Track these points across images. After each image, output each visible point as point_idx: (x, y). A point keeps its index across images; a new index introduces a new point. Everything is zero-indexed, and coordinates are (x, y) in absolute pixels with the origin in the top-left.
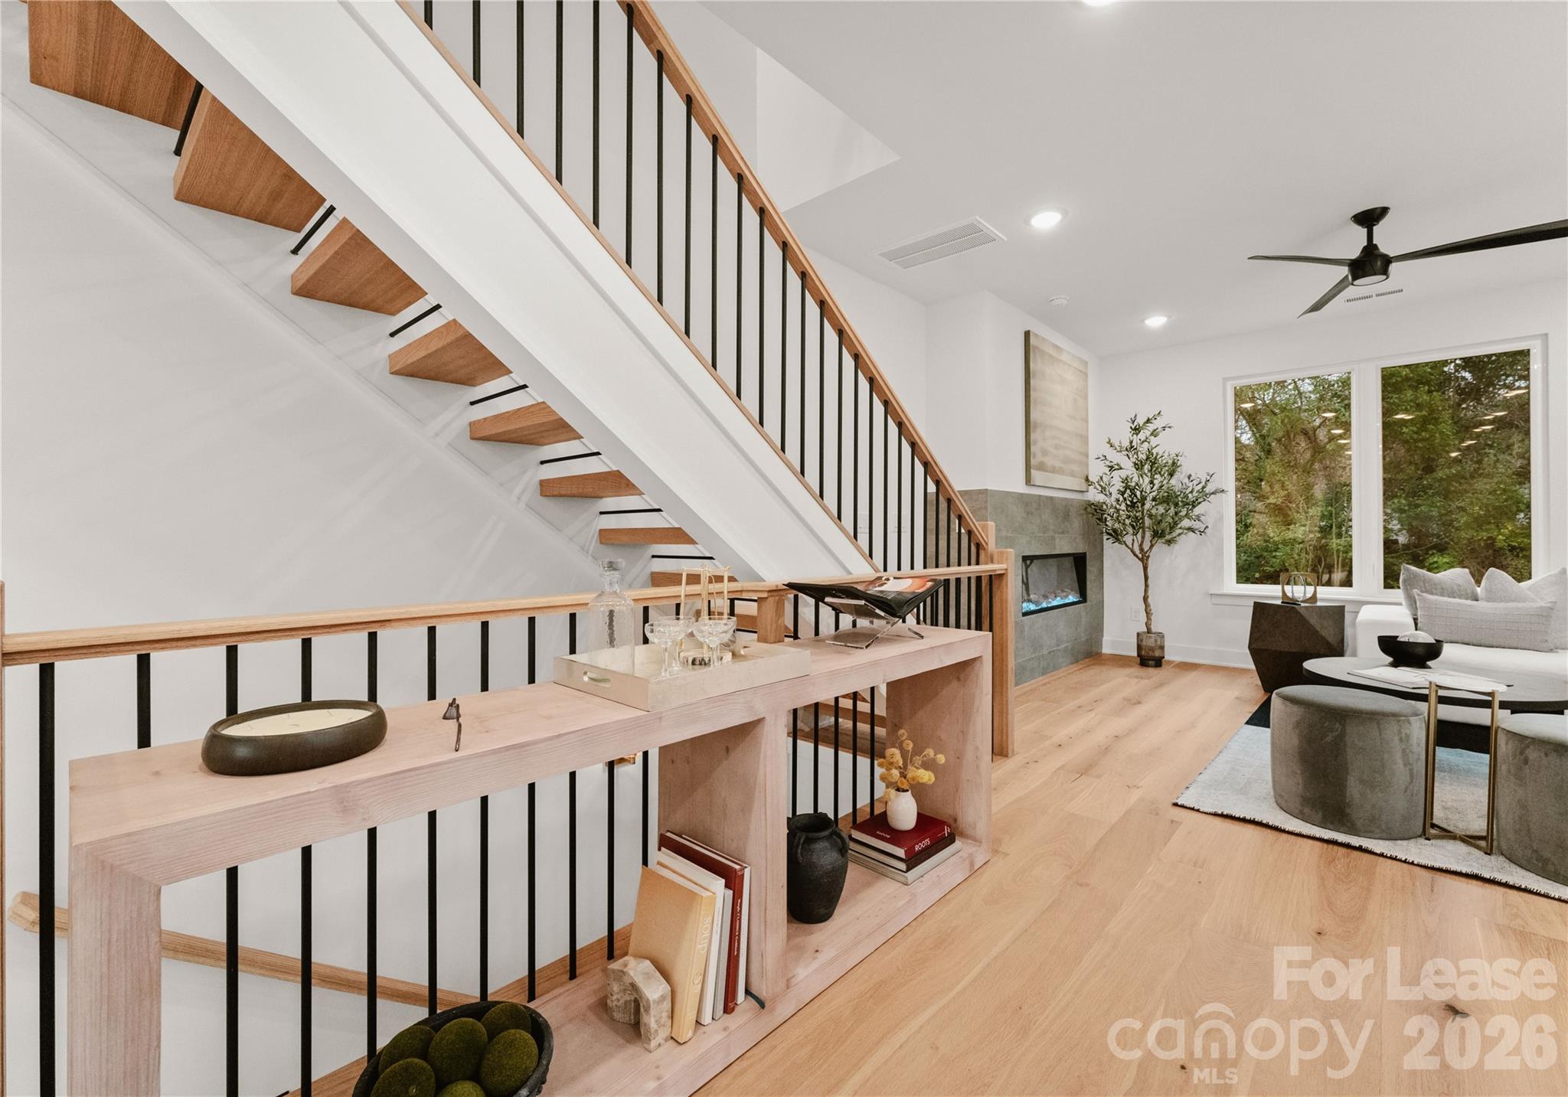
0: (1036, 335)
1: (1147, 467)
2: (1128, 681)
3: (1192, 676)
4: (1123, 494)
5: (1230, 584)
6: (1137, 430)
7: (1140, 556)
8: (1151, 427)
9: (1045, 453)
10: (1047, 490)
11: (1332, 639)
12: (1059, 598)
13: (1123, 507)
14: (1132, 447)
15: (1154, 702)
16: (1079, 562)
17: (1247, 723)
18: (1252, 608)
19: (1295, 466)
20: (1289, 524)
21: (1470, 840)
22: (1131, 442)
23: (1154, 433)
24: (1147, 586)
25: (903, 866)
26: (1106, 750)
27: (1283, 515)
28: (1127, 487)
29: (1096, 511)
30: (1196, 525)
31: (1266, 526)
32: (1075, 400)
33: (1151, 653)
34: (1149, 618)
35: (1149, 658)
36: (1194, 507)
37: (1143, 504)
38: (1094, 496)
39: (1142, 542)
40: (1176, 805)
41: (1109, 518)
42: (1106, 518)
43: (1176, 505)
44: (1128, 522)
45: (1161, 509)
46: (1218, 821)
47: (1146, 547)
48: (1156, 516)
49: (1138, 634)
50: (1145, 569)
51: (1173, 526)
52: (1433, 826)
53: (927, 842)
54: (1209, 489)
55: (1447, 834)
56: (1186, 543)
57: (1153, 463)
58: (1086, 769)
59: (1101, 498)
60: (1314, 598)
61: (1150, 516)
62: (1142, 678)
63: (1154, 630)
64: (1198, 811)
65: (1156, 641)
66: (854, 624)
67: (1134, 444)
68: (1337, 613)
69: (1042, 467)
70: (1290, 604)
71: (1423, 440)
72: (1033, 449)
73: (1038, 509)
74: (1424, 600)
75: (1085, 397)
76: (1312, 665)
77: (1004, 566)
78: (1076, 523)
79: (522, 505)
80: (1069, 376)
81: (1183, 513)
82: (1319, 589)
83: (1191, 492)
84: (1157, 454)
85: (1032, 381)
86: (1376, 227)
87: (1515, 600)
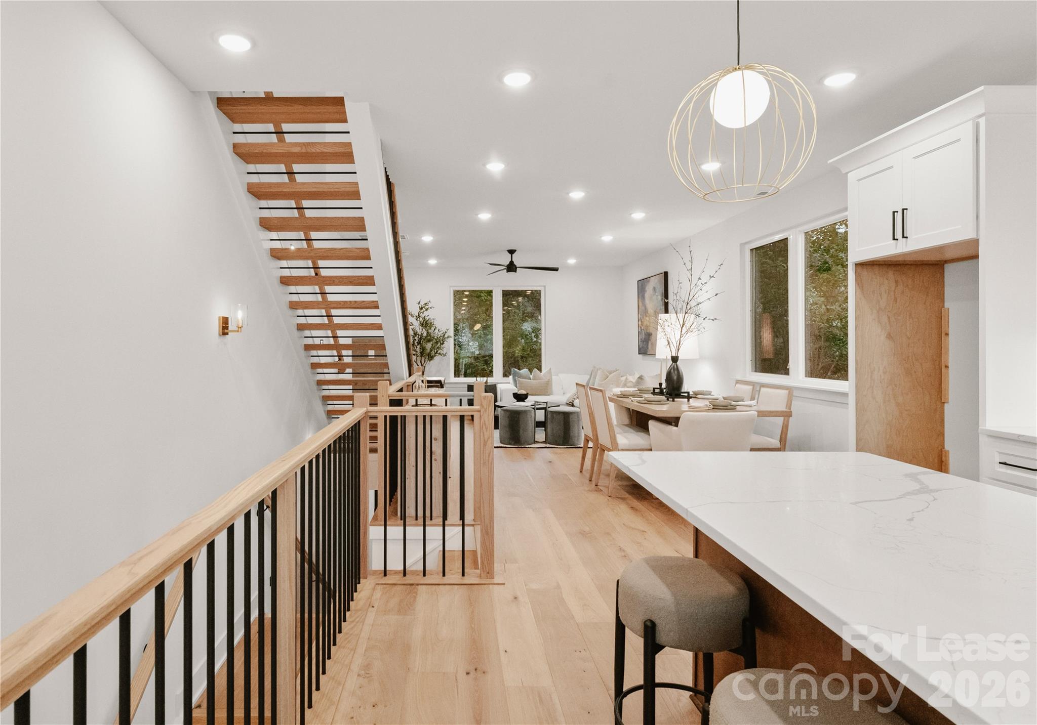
4: (414, 337)
5: (453, 378)
6: (421, 309)
13: (415, 343)
14: (419, 316)
21: (542, 442)
23: (427, 310)
28: (415, 333)
30: (442, 352)
36: (442, 344)
37: (423, 342)
39: (421, 359)
43: (434, 343)
44: (418, 350)
45: (429, 344)
47: (422, 362)
51: (435, 353)
52: (536, 441)
54: (445, 337)
56: (437, 358)
57: (426, 324)
60: (487, 383)
67: (420, 314)
68: (494, 388)
74: (519, 381)
81: (438, 346)
83: (441, 337)
84: (427, 319)
86: (513, 255)
87: (540, 379)
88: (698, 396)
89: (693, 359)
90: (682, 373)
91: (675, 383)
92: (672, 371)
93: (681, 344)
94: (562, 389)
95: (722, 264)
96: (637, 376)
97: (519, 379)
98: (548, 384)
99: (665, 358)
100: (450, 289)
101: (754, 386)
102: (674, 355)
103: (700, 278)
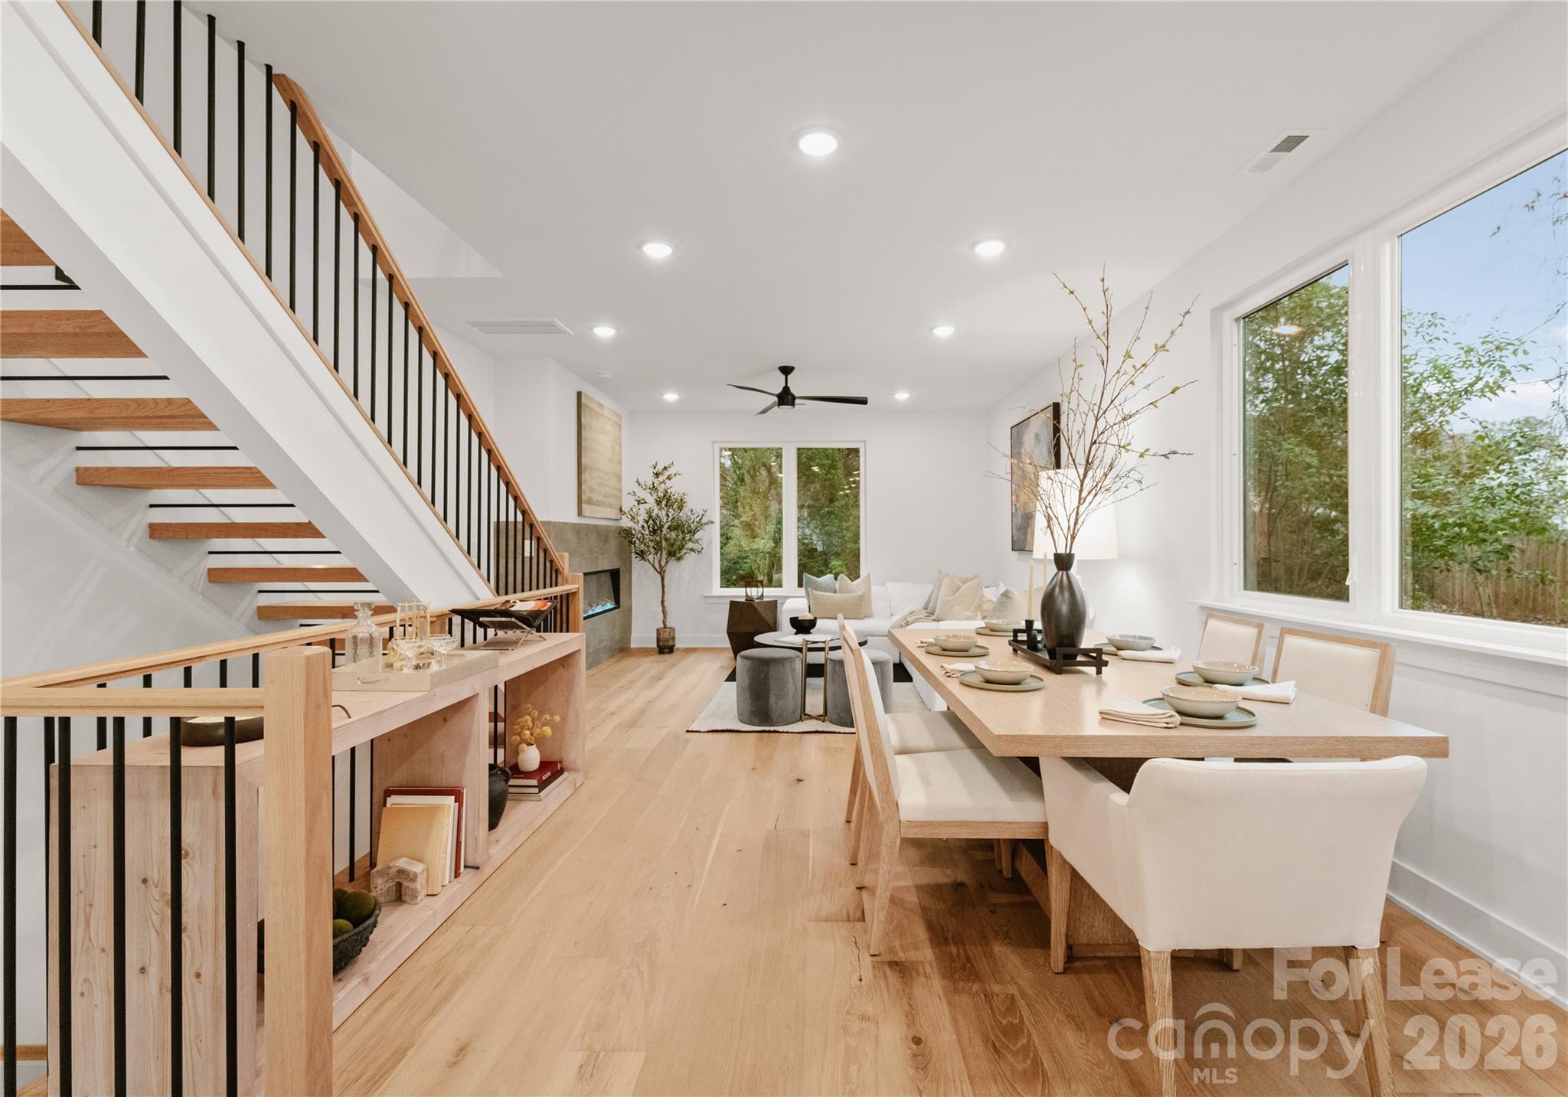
0: (586, 395)
1: (664, 503)
2: (652, 665)
3: (693, 657)
4: (647, 522)
5: (717, 589)
6: (657, 475)
7: (659, 570)
8: (667, 473)
9: (592, 490)
10: (592, 519)
11: (770, 622)
12: (600, 606)
13: (647, 532)
14: (654, 487)
15: (671, 676)
16: (615, 576)
17: (726, 681)
18: (728, 606)
19: (759, 492)
20: (755, 538)
21: (818, 718)
22: (653, 483)
23: (669, 478)
24: (663, 592)
25: (536, 790)
26: (643, 712)
27: (750, 529)
28: (650, 517)
29: (627, 534)
30: (695, 546)
31: (740, 538)
32: (613, 447)
33: (666, 644)
34: (665, 617)
35: (665, 647)
36: (694, 534)
37: (661, 531)
38: (626, 523)
39: (661, 559)
40: (688, 731)
41: (637, 542)
42: (635, 541)
43: (683, 532)
44: (651, 544)
45: (673, 535)
46: (710, 734)
47: (663, 564)
48: (670, 540)
49: (658, 630)
50: (663, 579)
51: (681, 548)
52: (805, 715)
53: (549, 774)
54: (704, 520)
55: (810, 717)
56: (690, 559)
57: (668, 500)
58: (633, 723)
59: (631, 524)
60: (762, 596)
61: (666, 539)
62: (661, 662)
63: (668, 626)
64: (700, 732)
65: (670, 633)
66: (496, 635)
67: (655, 485)
68: (773, 605)
69: (590, 502)
70: (749, 599)
71: (829, 479)
72: (583, 487)
73: (587, 535)
74: (813, 594)
75: (620, 445)
76: (758, 639)
77: (577, 586)
78: (613, 545)
79: (132, 548)
80: (609, 427)
81: (687, 538)
82: (765, 589)
83: (693, 522)
84: (671, 493)
85: (583, 433)
86: (789, 377)
87: (850, 592)
88: (1121, 653)
89: (1104, 561)
90: (1082, 596)
91: (1064, 623)
92: (1057, 590)
93: (1080, 522)
94: (890, 607)
95: (1188, 312)
96: (1002, 589)
97: (813, 591)
98: (861, 600)
99: (1043, 558)
100: (713, 447)
101: (1260, 627)
102: (1061, 550)
103: (1128, 356)
